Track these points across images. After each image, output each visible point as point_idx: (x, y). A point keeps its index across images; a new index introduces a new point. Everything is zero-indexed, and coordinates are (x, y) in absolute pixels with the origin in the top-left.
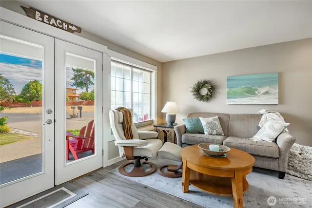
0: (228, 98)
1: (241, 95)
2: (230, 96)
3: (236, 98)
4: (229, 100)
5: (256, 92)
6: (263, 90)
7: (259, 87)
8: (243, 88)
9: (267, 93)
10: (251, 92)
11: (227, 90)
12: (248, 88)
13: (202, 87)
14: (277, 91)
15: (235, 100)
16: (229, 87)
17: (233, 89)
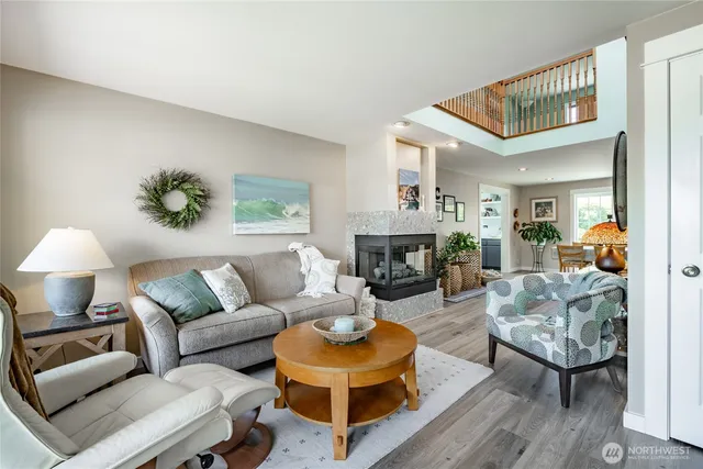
0: (237, 222)
1: (260, 216)
2: (242, 215)
3: (253, 222)
4: (240, 225)
5: (284, 212)
6: (291, 209)
7: (288, 204)
8: (265, 203)
9: (296, 214)
10: (275, 211)
11: (235, 204)
12: (272, 203)
13: (173, 189)
14: (308, 213)
15: (251, 225)
16: (240, 197)
17: (247, 203)
